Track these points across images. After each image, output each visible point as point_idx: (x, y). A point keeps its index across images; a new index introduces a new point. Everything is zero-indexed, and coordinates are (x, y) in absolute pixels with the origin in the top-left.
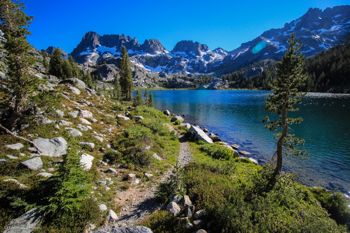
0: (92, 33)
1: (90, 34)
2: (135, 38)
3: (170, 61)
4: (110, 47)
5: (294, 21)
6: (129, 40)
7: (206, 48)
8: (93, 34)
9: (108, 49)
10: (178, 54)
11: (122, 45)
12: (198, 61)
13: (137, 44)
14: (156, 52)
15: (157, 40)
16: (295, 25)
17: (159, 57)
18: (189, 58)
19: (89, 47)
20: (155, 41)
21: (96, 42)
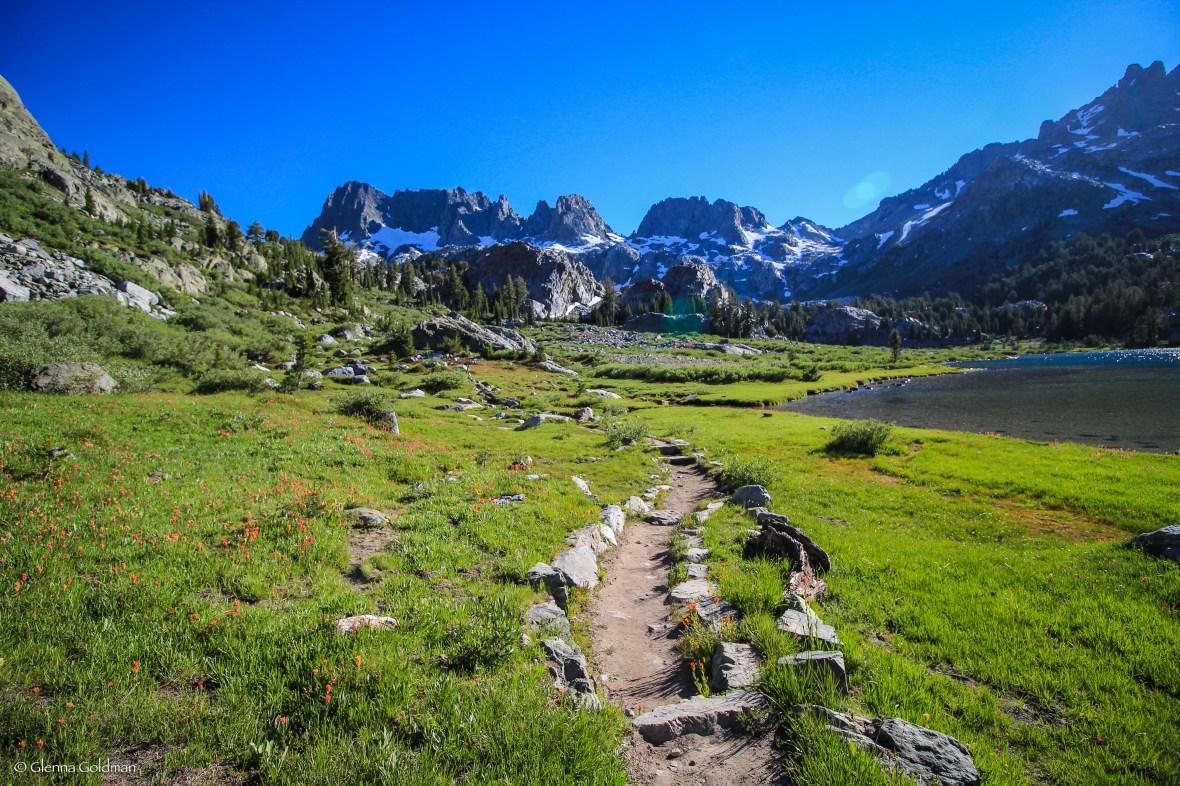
0: (356, 186)
1: (349, 188)
2: (501, 197)
3: (637, 268)
4: (418, 230)
5: (1073, 113)
6: (481, 204)
7: (757, 220)
8: (361, 190)
9: (410, 237)
10: (655, 242)
11: (461, 223)
12: (740, 263)
13: (509, 216)
14: (583, 238)
15: (582, 198)
16: (1085, 124)
17: (597, 256)
18: (706, 253)
19: (347, 233)
20: (577, 203)
21: (371, 213)
